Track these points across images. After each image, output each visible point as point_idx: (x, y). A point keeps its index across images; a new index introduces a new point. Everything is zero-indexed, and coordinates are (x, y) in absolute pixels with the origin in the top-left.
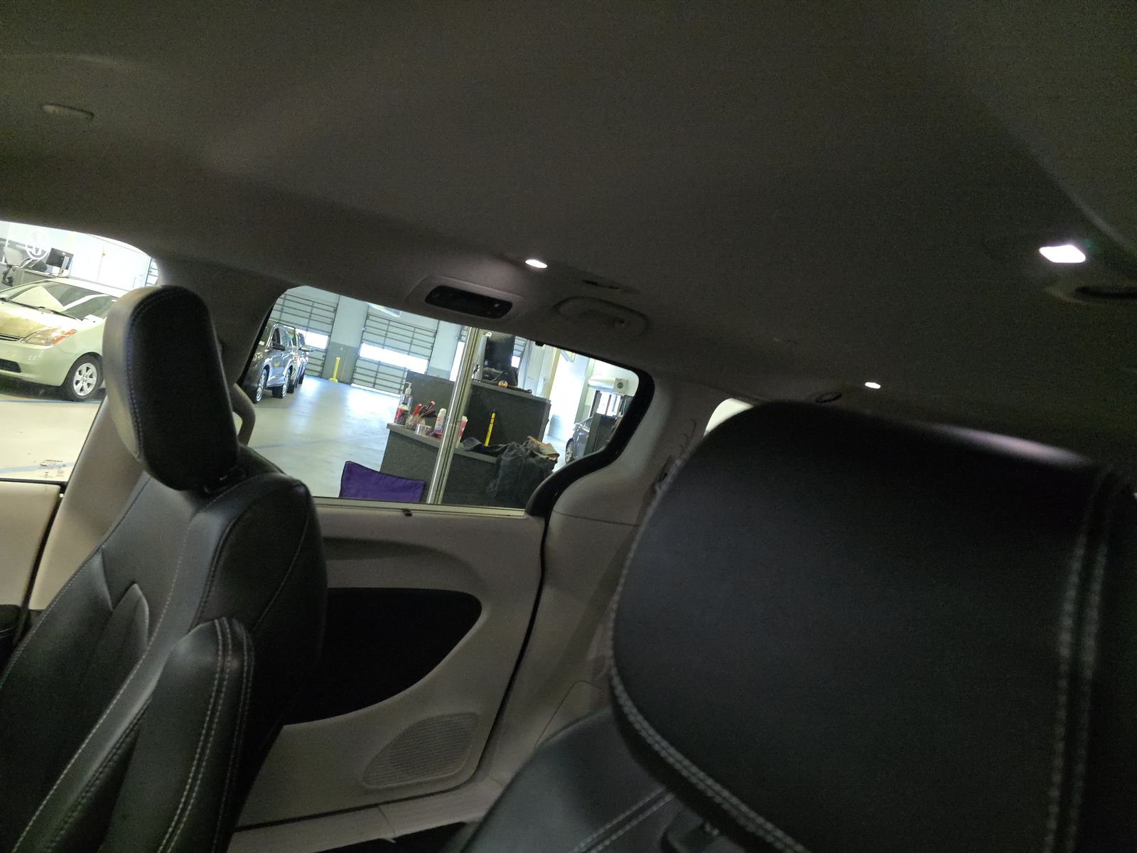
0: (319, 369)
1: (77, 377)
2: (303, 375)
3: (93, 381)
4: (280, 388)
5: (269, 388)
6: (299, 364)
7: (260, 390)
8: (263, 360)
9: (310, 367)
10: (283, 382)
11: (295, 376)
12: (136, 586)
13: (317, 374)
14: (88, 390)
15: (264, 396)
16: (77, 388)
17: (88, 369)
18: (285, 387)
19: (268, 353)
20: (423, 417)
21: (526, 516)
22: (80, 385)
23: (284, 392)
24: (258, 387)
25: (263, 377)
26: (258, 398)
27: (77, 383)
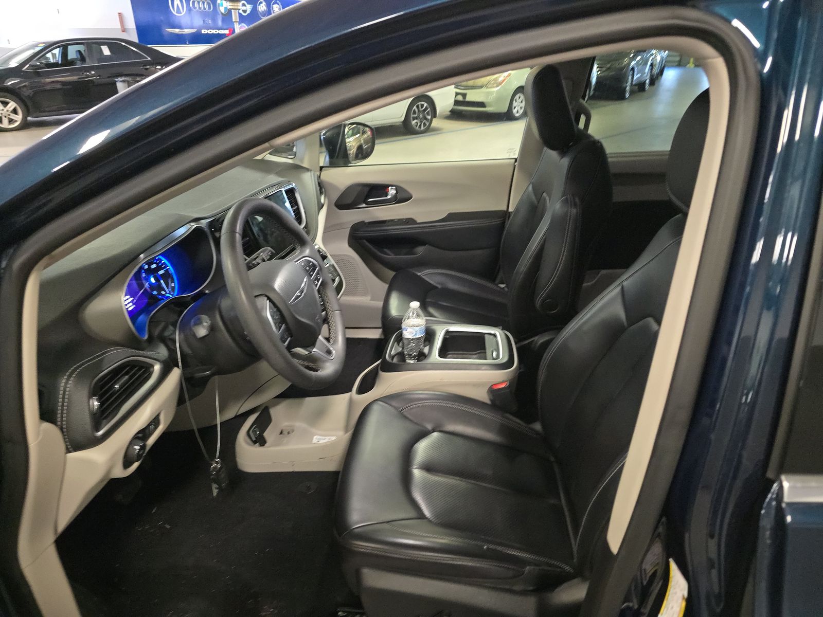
0: (678, 59)
1: (515, 104)
2: (664, 67)
3: (523, 105)
4: (644, 83)
5: (636, 85)
6: (659, 58)
7: (628, 88)
8: (629, 64)
9: (670, 59)
10: (647, 78)
11: (656, 70)
12: (544, 194)
13: (677, 64)
14: (521, 111)
15: (632, 93)
16: (515, 111)
17: (520, 97)
18: (648, 81)
19: (634, 56)
23: (647, 86)
24: (626, 87)
25: (630, 78)
26: (627, 95)
27: (515, 108)
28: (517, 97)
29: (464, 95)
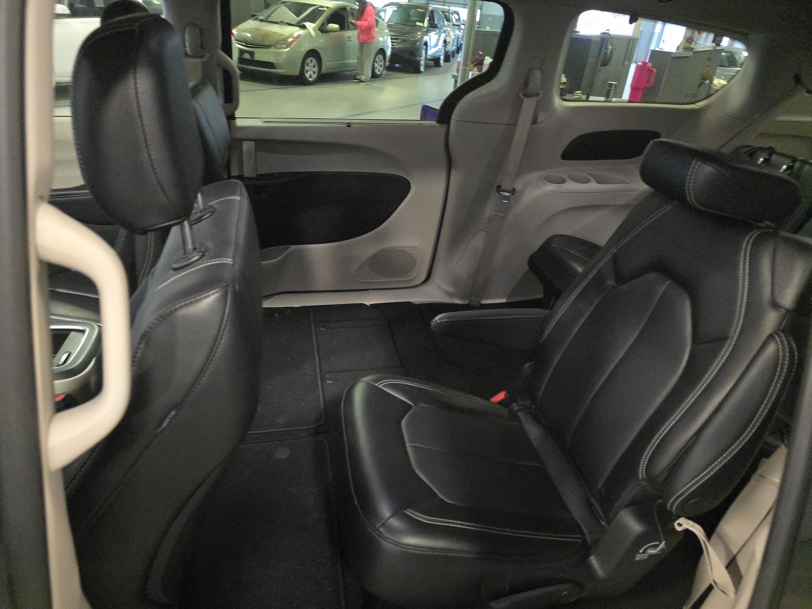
1: (307, 68)
3: (316, 69)
4: (439, 59)
5: (430, 60)
7: (422, 62)
8: (422, 38)
10: (441, 54)
14: (315, 76)
16: (307, 75)
17: (312, 61)
19: (426, 31)
20: (475, 65)
21: (437, 125)
22: (309, 73)
23: (442, 62)
24: (420, 61)
25: (424, 52)
26: (422, 69)
27: (307, 71)
28: (308, 60)
29: (252, 54)
